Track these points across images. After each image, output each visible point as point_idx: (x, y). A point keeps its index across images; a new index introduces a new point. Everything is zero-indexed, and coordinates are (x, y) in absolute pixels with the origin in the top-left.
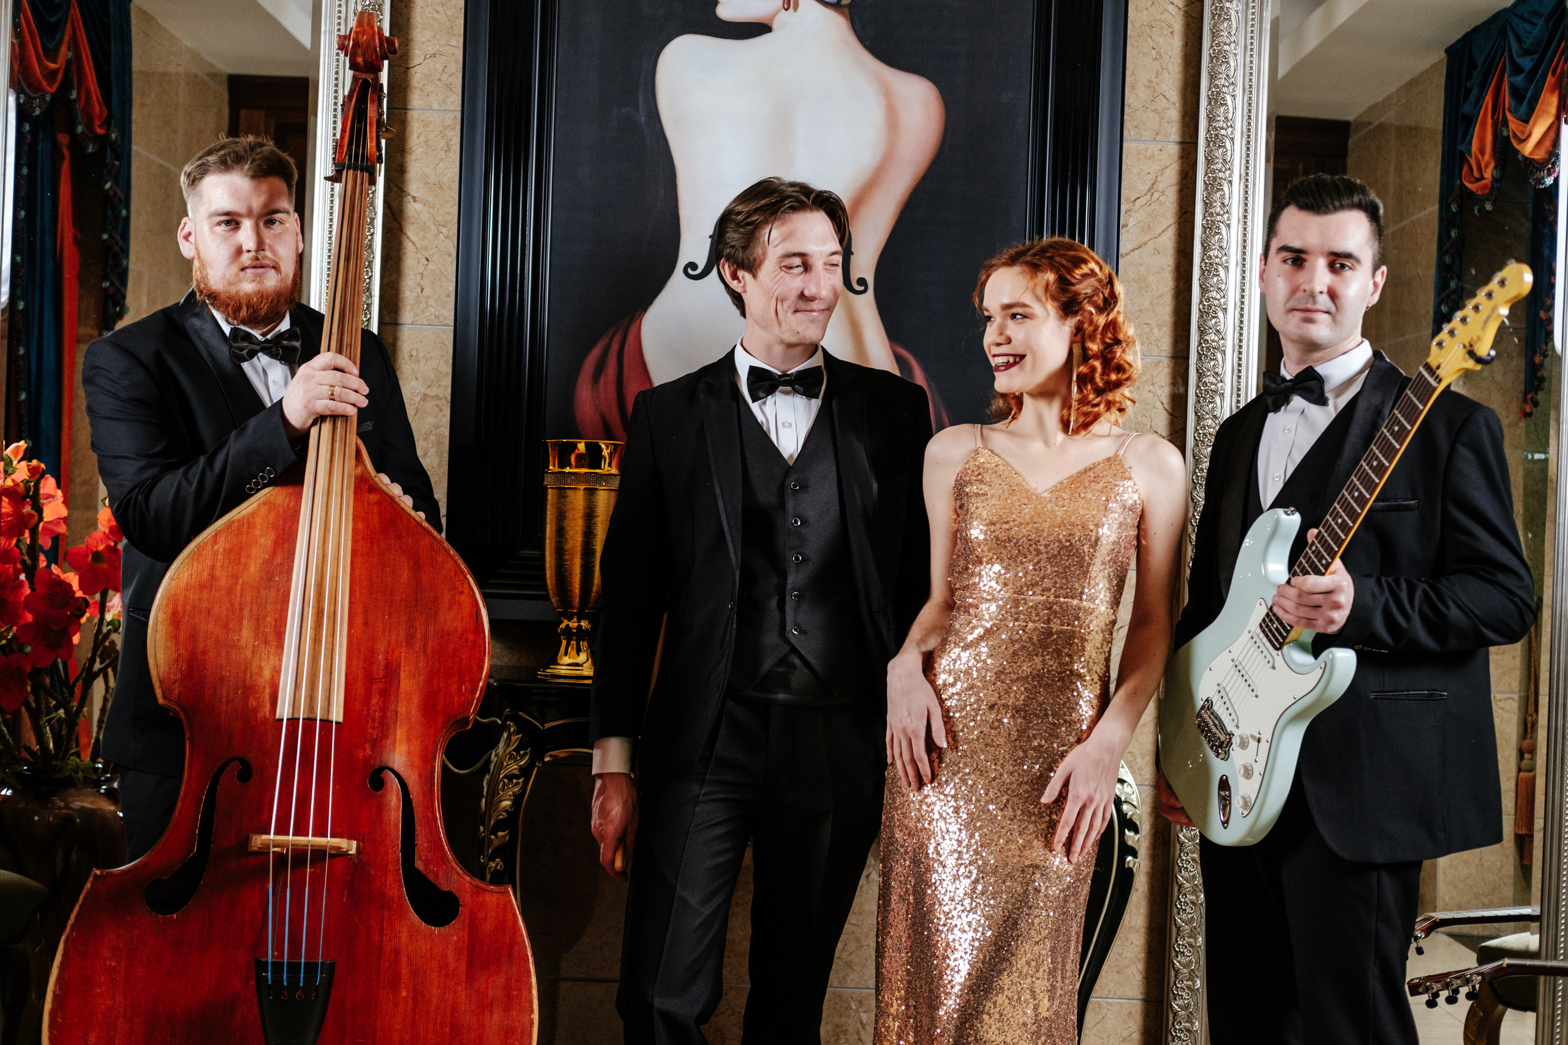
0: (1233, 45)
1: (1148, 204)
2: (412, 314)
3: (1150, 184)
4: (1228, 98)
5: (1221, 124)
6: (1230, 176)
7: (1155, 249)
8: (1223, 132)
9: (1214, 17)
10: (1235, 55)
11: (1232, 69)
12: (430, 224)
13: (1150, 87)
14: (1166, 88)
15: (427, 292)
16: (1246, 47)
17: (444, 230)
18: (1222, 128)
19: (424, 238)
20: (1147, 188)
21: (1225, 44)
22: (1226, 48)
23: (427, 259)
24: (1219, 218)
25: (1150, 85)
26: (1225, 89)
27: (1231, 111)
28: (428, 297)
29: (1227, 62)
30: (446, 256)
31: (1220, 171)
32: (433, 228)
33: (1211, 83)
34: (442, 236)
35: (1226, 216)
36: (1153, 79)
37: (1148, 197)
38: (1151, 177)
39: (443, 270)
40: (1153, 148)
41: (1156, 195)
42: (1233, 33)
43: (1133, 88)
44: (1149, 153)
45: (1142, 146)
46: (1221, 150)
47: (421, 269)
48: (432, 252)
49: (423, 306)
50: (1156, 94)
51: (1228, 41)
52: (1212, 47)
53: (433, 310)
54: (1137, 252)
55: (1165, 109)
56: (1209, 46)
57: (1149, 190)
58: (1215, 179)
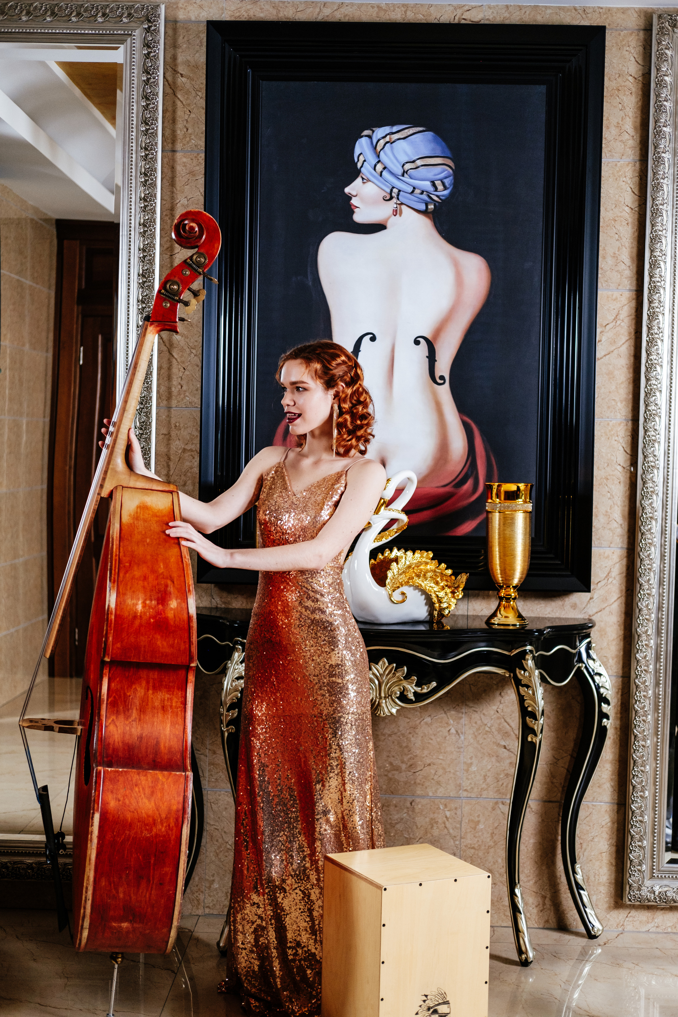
0: (664, 231)
1: (614, 327)
2: (176, 401)
3: (615, 316)
4: (662, 263)
5: (658, 279)
6: (663, 310)
7: (618, 355)
8: (659, 284)
9: (653, 215)
10: (666, 237)
11: (664, 246)
12: (185, 347)
13: (614, 257)
14: (624, 257)
15: (184, 388)
16: (672, 232)
17: (194, 351)
18: (658, 282)
19: (182, 356)
20: (613, 318)
21: (660, 231)
22: (660, 233)
23: (184, 369)
24: (656, 336)
25: (615, 256)
26: (659, 258)
27: (663, 271)
28: (185, 391)
29: (661, 242)
30: (195, 367)
31: (657, 307)
32: (188, 350)
33: (651, 255)
34: (192, 355)
35: (661, 334)
36: (616, 252)
37: (614, 323)
38: (615, 312)
39: (194, 375)
40: (616, 294)
41: (618, 322)
42: (664, 223)
43: (604, 258)
44: (614, 297)
45: (610, 293)
46: (658, 295)
47: (181, 374)
48: (187, 364)
49: (182, 396)
50: (618, 261)
51: (661, 229)
52: (652, 232)
53: (188, 398)
54: (607, 357)
55: (624, 270)
56: (650, 232)
57: (614, 319)
58: (654, 313)
